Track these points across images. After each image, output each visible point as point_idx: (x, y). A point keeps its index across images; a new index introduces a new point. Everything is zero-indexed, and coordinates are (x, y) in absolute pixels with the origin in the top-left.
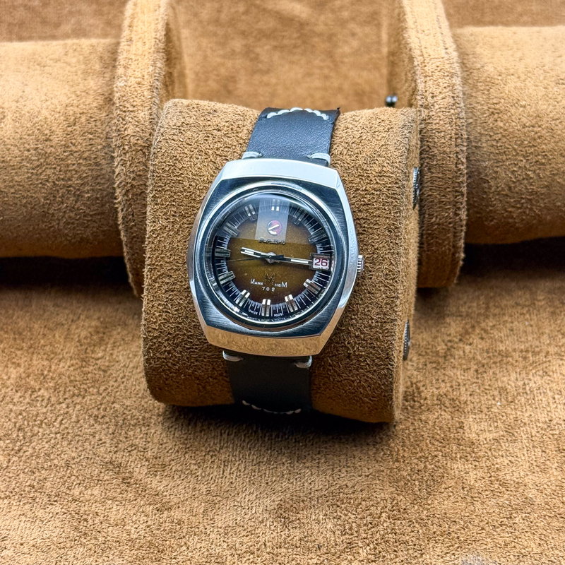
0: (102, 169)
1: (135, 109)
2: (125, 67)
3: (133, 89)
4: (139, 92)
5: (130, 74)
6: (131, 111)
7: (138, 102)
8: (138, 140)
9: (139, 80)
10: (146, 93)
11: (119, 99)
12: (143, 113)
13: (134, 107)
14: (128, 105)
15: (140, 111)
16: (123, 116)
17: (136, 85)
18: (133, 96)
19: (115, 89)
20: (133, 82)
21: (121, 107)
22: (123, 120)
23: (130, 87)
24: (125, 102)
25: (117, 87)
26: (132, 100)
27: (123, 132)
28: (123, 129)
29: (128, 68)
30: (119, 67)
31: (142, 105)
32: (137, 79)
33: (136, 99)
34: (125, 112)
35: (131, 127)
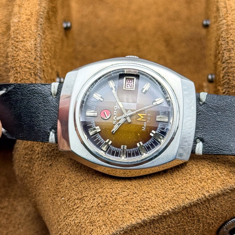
0: (3, 79)
1: (25, 40)
2: (20, 6)
3: (24, 24)
4: (28, 26)
5: (23, 12)
6: (22, 41)
7: (27, 35)
8: (26, 63)
9: (29, 17)
10: (33, 28)
11: (14, 32)
12: (30, 43)
13: (24, 38)
14: (20, 37)
15: (28, 42)
16: (16, 45)
17: (26, 21)
18: (24, 30)
19: (12, 24)
20: (25, 19)
21: (15, 39)
22: (16, 48)
23: (22, 22)
24: (18, 35)
25: (13, 23)
26: (22, 33)
27: (15, 57)
28: (16, 55)
29: (22, 7)
30: (16, 6)
31: (30, 37)
32: (27, 16)
33: (25, 32)
34: (17, 42)
35: (22, 53)
